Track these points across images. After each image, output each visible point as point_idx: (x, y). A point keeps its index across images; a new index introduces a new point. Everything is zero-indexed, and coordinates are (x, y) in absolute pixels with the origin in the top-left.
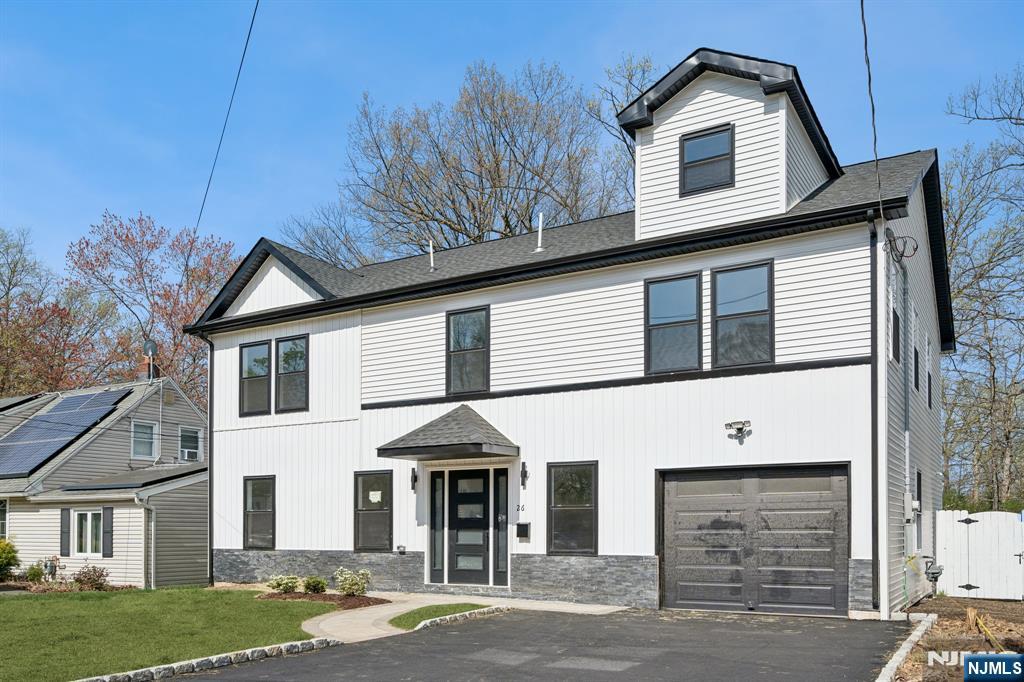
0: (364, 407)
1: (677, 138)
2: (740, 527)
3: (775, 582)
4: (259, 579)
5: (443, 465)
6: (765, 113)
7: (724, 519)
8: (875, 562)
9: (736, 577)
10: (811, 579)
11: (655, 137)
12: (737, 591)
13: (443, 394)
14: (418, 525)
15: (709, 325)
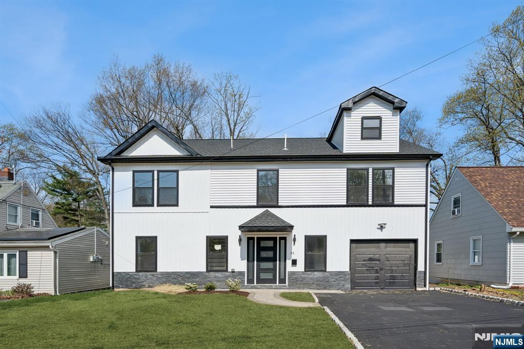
0: (212, 207)
1: (360, 117)
2: (379, 260)
3: (390, 279)
4: (147, 286)
5: (255, 235)
6: (392, 116)
7: (373, 258)
8: (425, 272)
9: (377, 278)
10: (402, 278)
11: (352, 115)
12: (377, 283)
13: (255, 204)
14: (242, 260)
15: (371, 188)
